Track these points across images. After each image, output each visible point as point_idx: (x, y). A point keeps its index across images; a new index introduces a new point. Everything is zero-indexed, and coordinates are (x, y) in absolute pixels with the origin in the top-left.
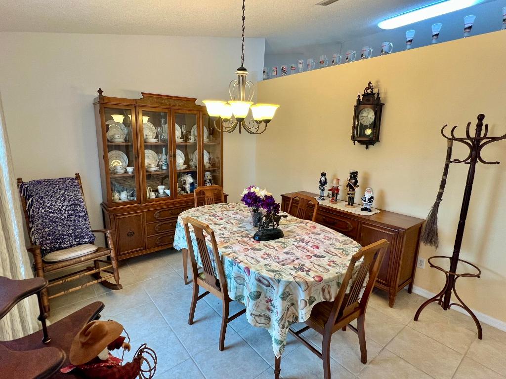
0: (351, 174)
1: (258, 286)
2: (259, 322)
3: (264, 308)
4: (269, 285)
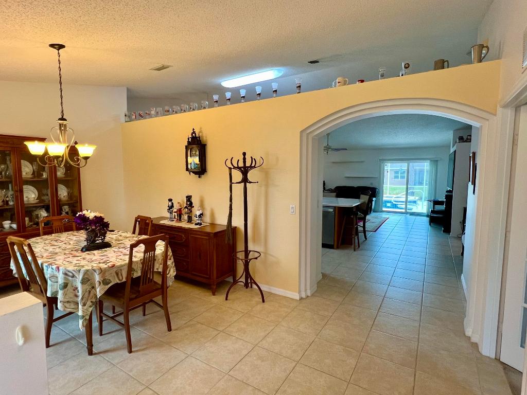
0: (187, 197)
1: (65, 279)
2: (68, 307)
3: (72, 295)
4: (73, 276)
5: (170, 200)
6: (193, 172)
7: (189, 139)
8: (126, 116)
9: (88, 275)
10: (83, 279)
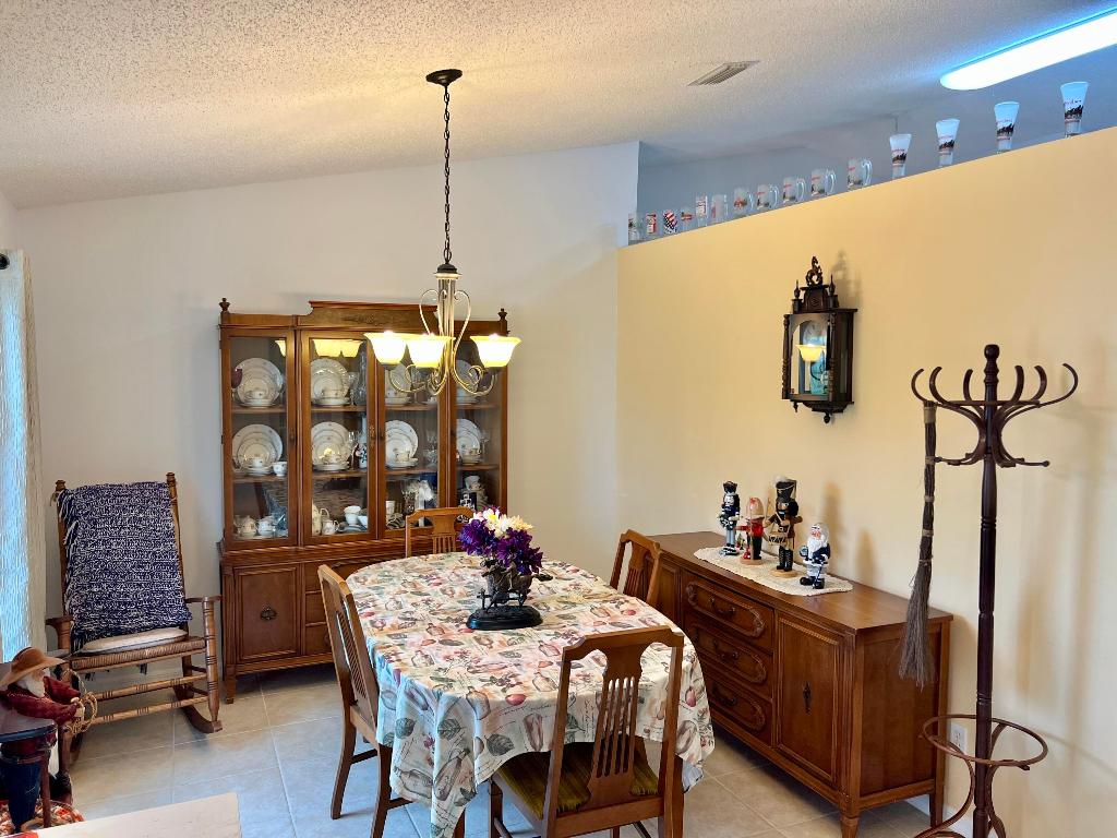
0: (779, 485)
1: (409, 709)
2: (412, 788)
3: (421, 758)
4: (426, 707)
5: (730, 488)
6: (807, 403)
7: (797, 292)
8: (631, 225)
9: (456, 712)
10: (443, 724)
